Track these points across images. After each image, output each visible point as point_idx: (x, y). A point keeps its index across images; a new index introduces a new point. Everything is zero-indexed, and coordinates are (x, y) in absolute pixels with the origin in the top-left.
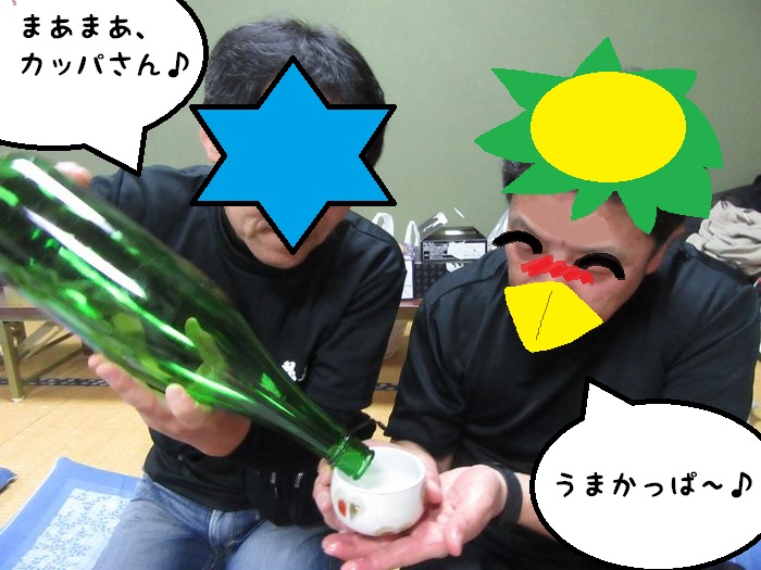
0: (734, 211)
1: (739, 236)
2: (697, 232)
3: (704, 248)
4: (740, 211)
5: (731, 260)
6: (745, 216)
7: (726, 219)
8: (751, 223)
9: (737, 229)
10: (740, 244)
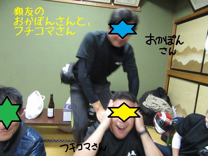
0: (153, 96)
1: (153, 103)
2: (145, 101)
3: (146, 105)
4: (154, 97)
5: (152, 109)
6: (155, 98)
7: (151, 98)
8: (156, 100)
9: (154, 101)
10: (154, 105)
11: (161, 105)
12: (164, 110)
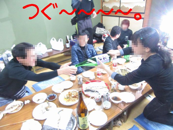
2: (96, 31)
9: (100, 30)
10: (101, 32)
11: (104, 31)
12: (106, 33)
